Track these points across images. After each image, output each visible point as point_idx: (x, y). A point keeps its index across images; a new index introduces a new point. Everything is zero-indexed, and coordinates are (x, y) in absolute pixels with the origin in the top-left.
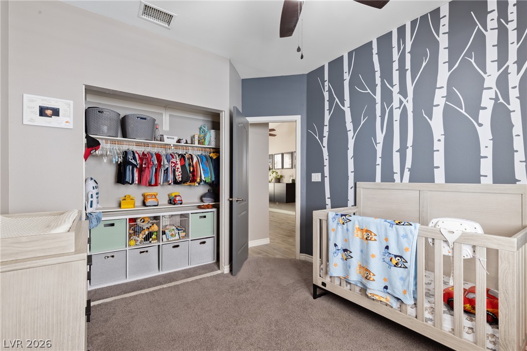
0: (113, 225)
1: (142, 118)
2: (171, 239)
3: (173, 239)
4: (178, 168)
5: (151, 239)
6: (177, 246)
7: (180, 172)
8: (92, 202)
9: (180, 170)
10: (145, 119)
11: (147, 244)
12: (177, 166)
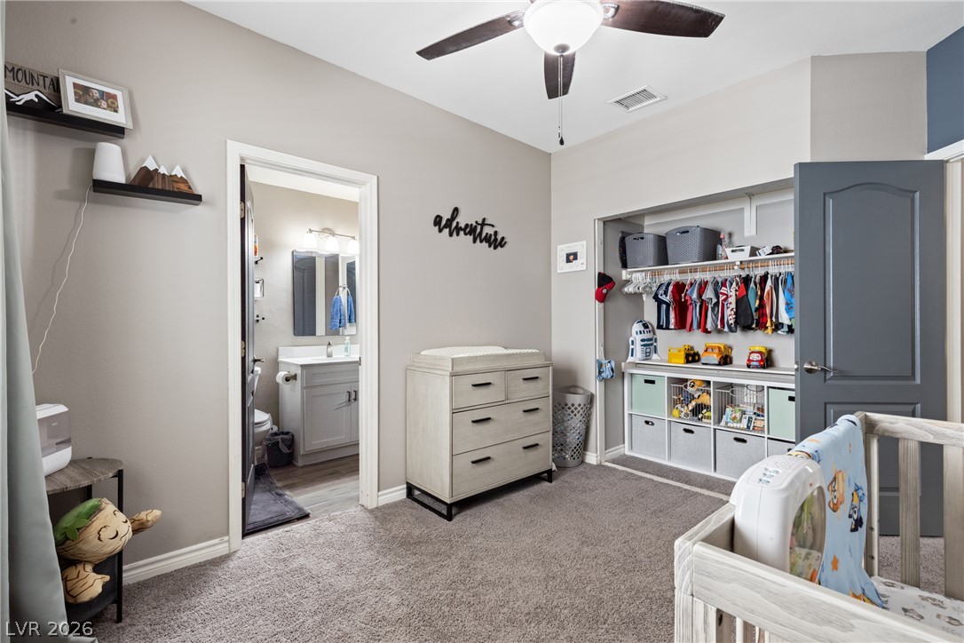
0: (653, 382)
1: (683, 232)
2: (732, 425)
3: (735, 425)
4: (731, 303)
5: (700, 416)
6: (744, 441)
7: (732, 309)
8: (633, 349)
9: (733, 306)
10: (688, 232)
11: (693, 420)
12: (730, 300)
